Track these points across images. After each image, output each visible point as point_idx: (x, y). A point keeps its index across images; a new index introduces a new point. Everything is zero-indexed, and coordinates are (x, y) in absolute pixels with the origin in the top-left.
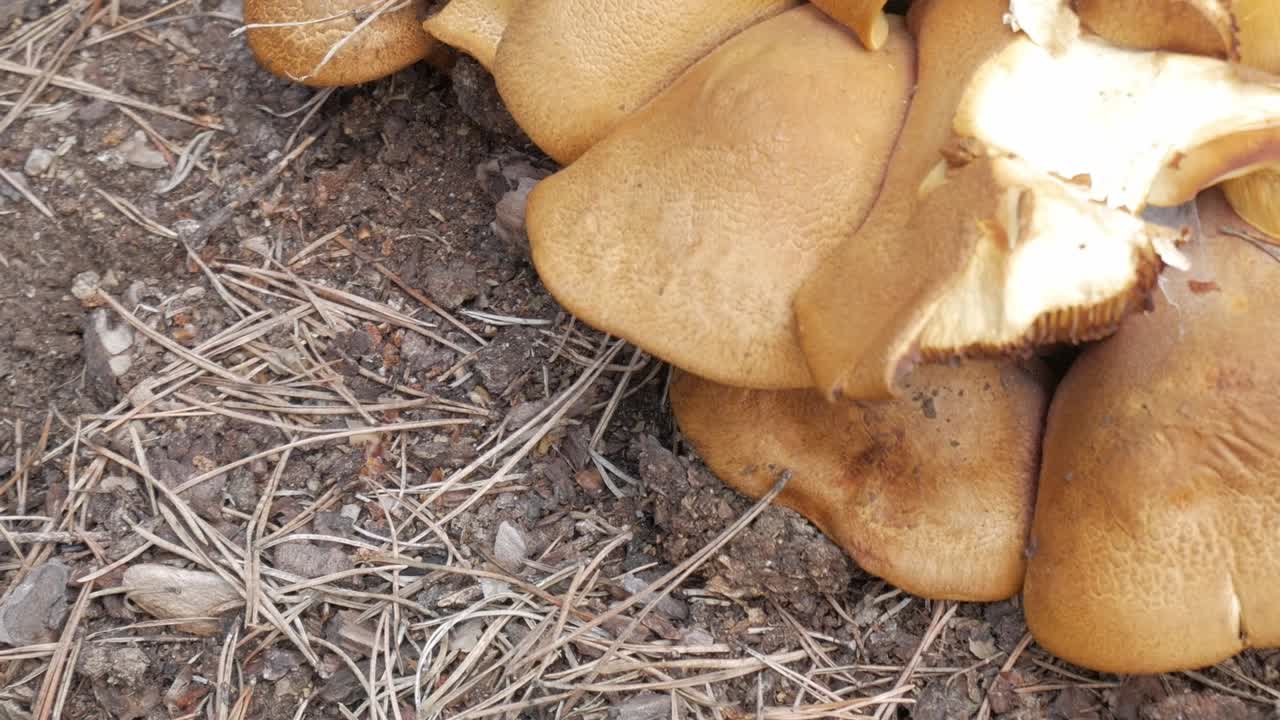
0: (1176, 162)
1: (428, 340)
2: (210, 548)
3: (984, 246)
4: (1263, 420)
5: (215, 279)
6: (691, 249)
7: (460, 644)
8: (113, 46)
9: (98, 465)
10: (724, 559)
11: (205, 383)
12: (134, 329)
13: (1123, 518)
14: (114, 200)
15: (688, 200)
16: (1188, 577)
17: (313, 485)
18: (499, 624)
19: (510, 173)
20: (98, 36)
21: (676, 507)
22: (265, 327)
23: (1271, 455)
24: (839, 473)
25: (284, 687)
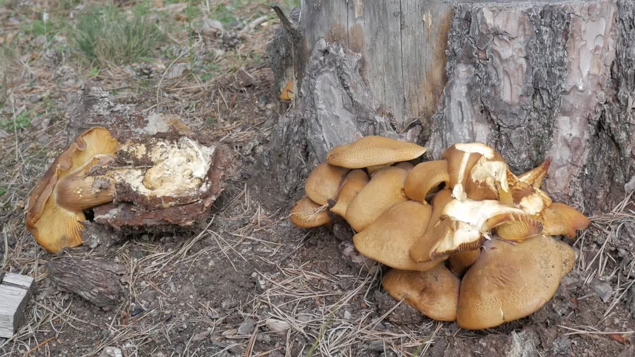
0: (487, 221)
1: (328, 281)
2: (284, 316)
3: (449, 232)
4: (506, 273)
5: (283, 271)
6: (388, 241)
7: (337, 334)
8: (258, 232)
9: (259, 304)
10: (394, 313)
11: (282, 290)
12: (266, 280)
13: (478, 297)
14: (261, 258)
15: (387, 232)
16: (492, 308)
17: (305, 307)
18: (346, 330)
19: (346, 245)
20: (255, 230)
21: (383, 303)
22: (293, 279)
23: (509, 281)
24: (418, 295)
25: (300, 343)
